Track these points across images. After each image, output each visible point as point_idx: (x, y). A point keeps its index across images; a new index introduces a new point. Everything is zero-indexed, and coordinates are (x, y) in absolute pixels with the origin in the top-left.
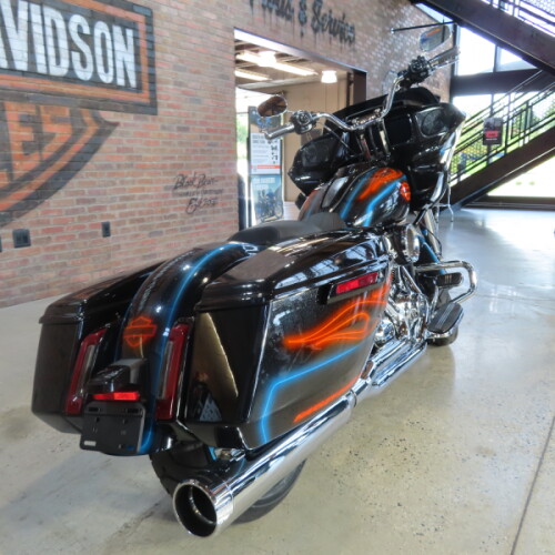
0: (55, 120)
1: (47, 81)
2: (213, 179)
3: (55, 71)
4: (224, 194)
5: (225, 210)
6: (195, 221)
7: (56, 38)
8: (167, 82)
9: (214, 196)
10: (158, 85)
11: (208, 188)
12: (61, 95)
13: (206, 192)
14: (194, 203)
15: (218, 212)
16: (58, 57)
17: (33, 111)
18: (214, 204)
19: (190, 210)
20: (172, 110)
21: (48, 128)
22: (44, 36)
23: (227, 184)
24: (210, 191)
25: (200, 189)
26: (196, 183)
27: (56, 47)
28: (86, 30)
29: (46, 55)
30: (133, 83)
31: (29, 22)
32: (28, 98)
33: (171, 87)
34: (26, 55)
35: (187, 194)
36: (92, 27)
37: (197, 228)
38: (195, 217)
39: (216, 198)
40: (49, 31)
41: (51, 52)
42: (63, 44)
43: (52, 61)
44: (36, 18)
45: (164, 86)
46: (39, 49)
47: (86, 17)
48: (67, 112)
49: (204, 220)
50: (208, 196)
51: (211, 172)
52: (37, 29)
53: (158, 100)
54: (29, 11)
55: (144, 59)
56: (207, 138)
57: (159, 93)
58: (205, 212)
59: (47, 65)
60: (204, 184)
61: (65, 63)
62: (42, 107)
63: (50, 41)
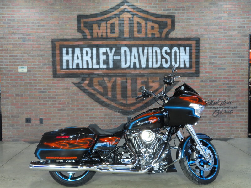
0: (153, 82)
1: (152, 70)
2: (230, 102)
3: (155, 66)
4: (237, 109)
5: (238, 116)
6: (218, 119)
7: (156, 56)
8: (206, 63)
9: (230, 109)
10: (200, 65)
11: (227, 106)
12: (157, 73)
13: (225, 107)
14: (217, 112)
15: (233, 116)
16: (157, 62)
17: (146, 80)
18: (230, 113)
19: (214, 115)
20: (207, 74)
21: (151, 84)
22: (152, 56)
23: (240, 104)
24: (228, 107)
25: (222, 106)
26: (220, 103)
27: (156, 59)
28: (169, 51)
29: (152, 62)
30: (188, 66)
31: (148, 53)
32: (145, 76)
33: (207, 65)
34: (145, 63)
35: (214, 108)
36: (171, 50)
37: (218, 123)
38: (217, 118)
39: (232, 110)
40: (154, 54)
41: (154, 60)
42: (159, 57)
43: (154, 63)
44: (150, 51)
45: (203, 65)
46: (150, 60)
47: (169, 47)
48: (158, 79)
49: (223, 119)
50: (227, 109)
51: (229, 99)
52: (150, 55)
53: (200, 71)
54: (148, 50)
55: (194, 56)
56: (228, 84)
57: (200, 68)
58: (225, 116)
59: (152, 65)
60: (224, 104)
61: (159, 63)
62: (149, 78)
63: (154, 57)
